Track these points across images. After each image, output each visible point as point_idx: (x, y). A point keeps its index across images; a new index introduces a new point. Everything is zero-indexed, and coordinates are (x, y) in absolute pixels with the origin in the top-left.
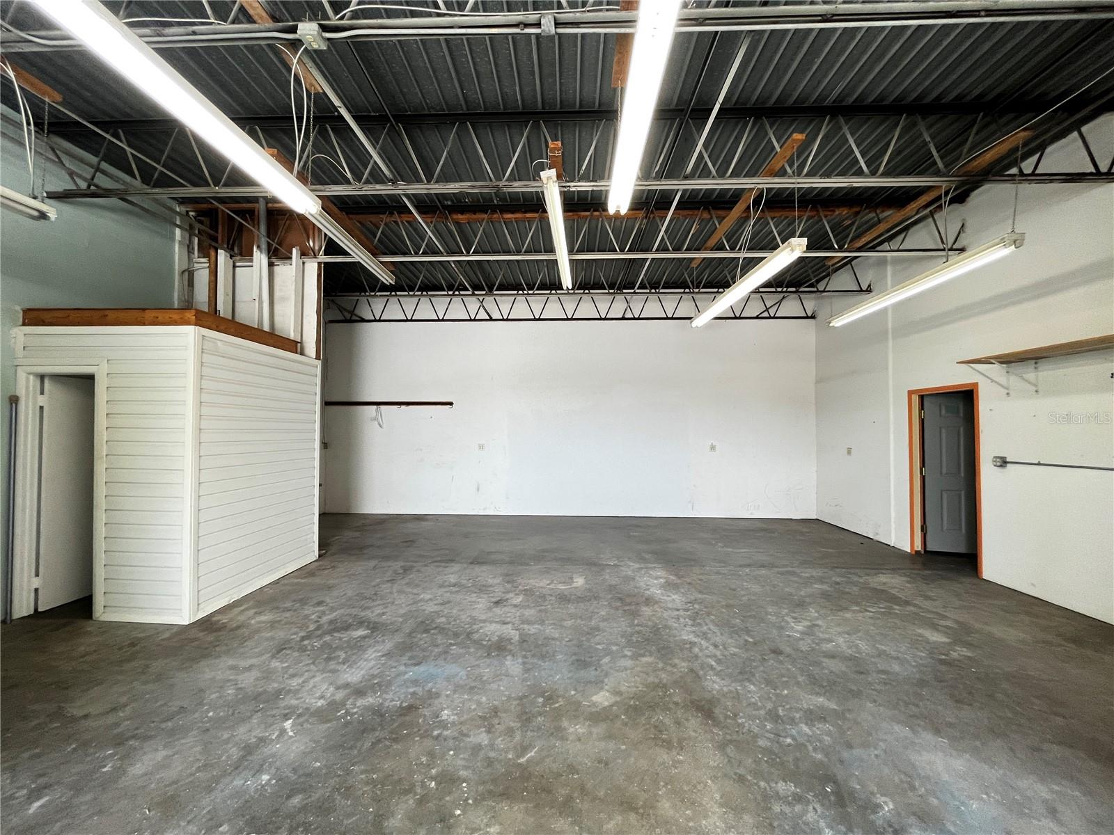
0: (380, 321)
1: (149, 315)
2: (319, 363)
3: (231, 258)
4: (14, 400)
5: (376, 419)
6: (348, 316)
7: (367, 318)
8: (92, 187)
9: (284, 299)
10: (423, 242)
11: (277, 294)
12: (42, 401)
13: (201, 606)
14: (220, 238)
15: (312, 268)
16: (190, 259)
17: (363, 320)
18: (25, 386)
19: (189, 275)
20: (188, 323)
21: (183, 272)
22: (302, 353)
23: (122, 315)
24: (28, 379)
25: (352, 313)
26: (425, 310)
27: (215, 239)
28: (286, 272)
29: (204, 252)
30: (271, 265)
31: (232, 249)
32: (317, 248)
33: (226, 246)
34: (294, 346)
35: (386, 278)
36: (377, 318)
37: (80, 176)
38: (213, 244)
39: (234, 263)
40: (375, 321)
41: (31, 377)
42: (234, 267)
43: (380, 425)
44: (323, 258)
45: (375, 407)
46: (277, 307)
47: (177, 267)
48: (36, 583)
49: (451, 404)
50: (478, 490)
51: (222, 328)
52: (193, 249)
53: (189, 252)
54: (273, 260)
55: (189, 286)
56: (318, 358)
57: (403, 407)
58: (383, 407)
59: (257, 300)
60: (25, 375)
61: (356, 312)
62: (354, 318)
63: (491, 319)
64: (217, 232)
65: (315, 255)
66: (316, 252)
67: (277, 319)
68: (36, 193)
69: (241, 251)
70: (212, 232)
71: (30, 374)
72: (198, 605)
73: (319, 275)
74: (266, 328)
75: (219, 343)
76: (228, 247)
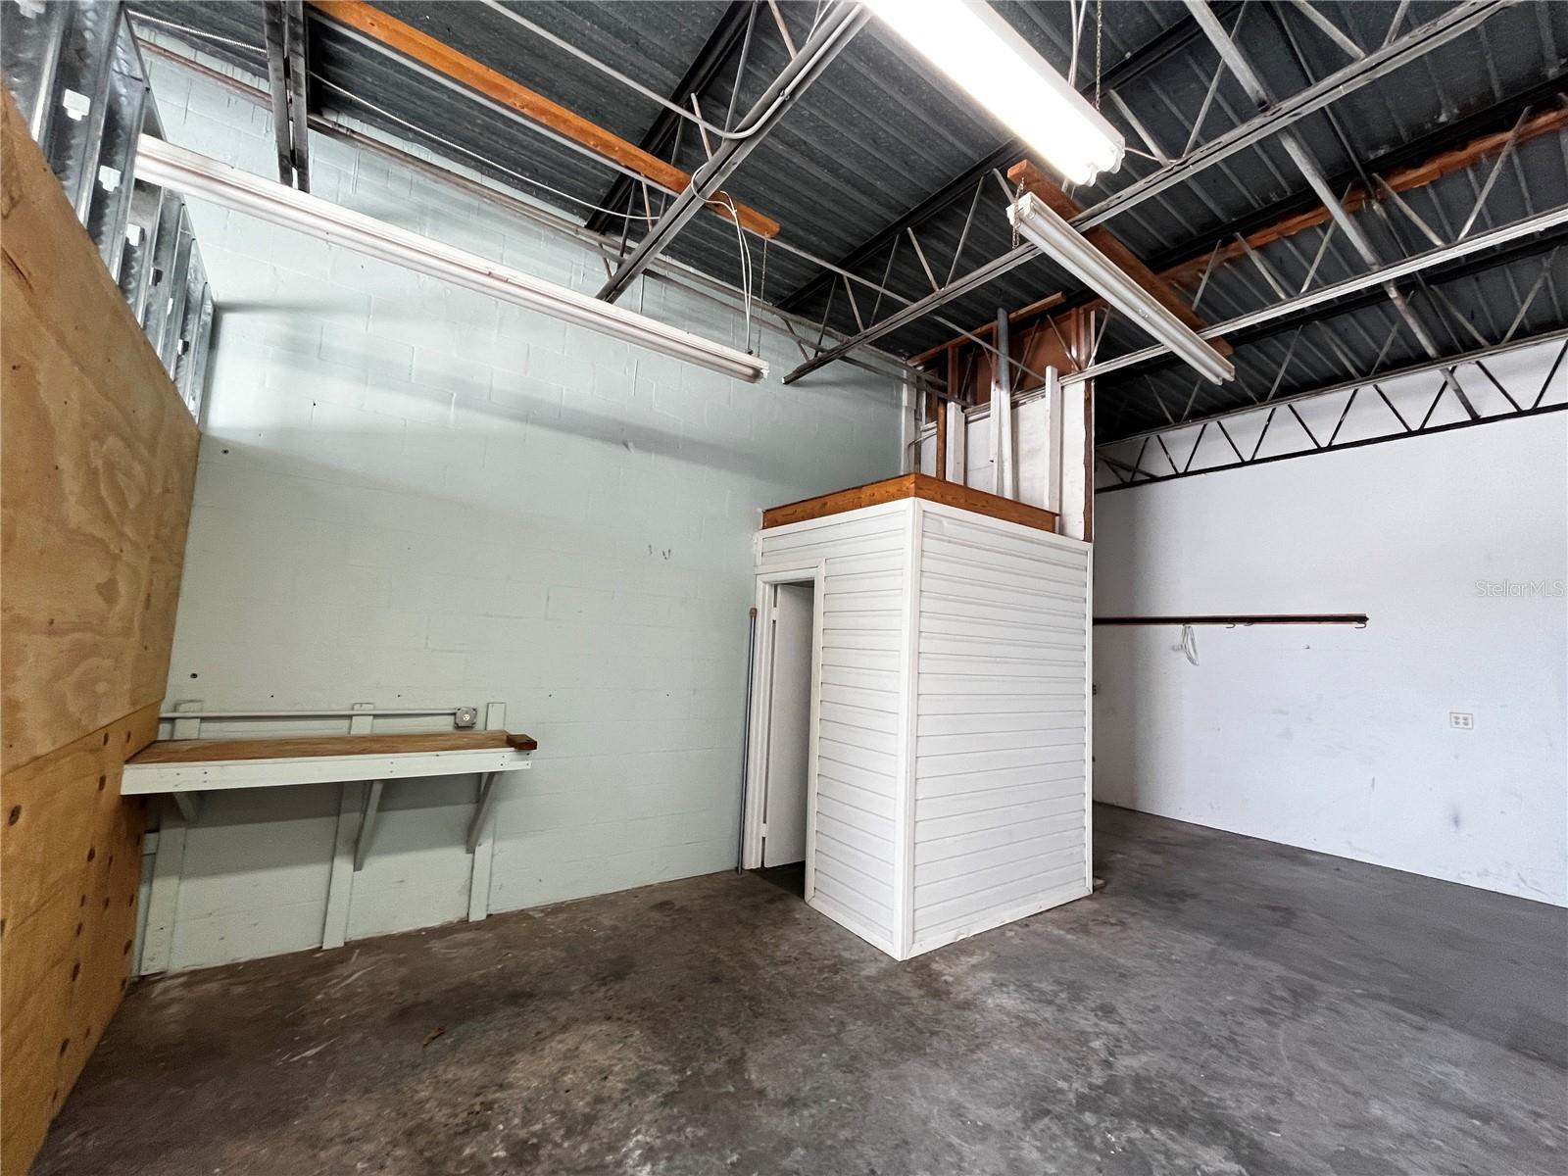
0: (1186, 474)
1: (866, 493)
2: (1089, 547)
3: (962, 411)
4: (754, 613)
5: (1183, 647)
6: (1127, 476)
7: (1160, 475)
8: (820, 354)
9: (1034, 452)
10: (1311, 263)
11: (1023, 448)
12: (775, 614)
13: (918, 936)
14: (949, 390)
15: (1076, 393)
16: (917, 427)
17: (1154, 479)
18: (763, 596)
19: (917, 446)
20: (906, 495)
21: (911, 444)
22: (1062, 532)
23: (839, 499)
24: (764, 589)
25: (1135, 470)
26: (1286, 435)
27: (944, 389)
28: (1036, 410)
29: (932, 415)
30: (1014, 405)
31: (965, 399)
32: (1083, 357)
33: (956, 396)
34: (1049, 521)
35: (1215, 369)
36: (1181, 471)
37: (807, 343)
38: (942, 395)
39: (966, 418)
40: (1178, 475)
41: (767, 586)
42: (967, 423)
43: (1190, 659)
44: (1095, 370)
45: (1180, 627)
46: (1023, 467)
47: (903, 442)
48: (764, 830)
49: (1362, 619)
50: (1456, 821)
51: (949, 498)
52: (921, 415)
53: (916, 419)
54: (1018, 396)
55: (915, 463)
56: (1087, 538)
57: (1240, 627)
58: (1195, 627)
59: (996, 460)
60: (762, 584)
61: (1142, 467)
62: (1140, 477)
63: (1476, 420)
64: (947, 381)
65: (1080, 369)
66: (1083, 365)
67: (1024, 485)
68: (752, 348)
69: (974, 397)
70: (941, 382)
71: (765, 583)
72: (914, 932)
73: (1087, 401)
74: (1008, 494)
75: (944, 520)
76: (959, 397)
